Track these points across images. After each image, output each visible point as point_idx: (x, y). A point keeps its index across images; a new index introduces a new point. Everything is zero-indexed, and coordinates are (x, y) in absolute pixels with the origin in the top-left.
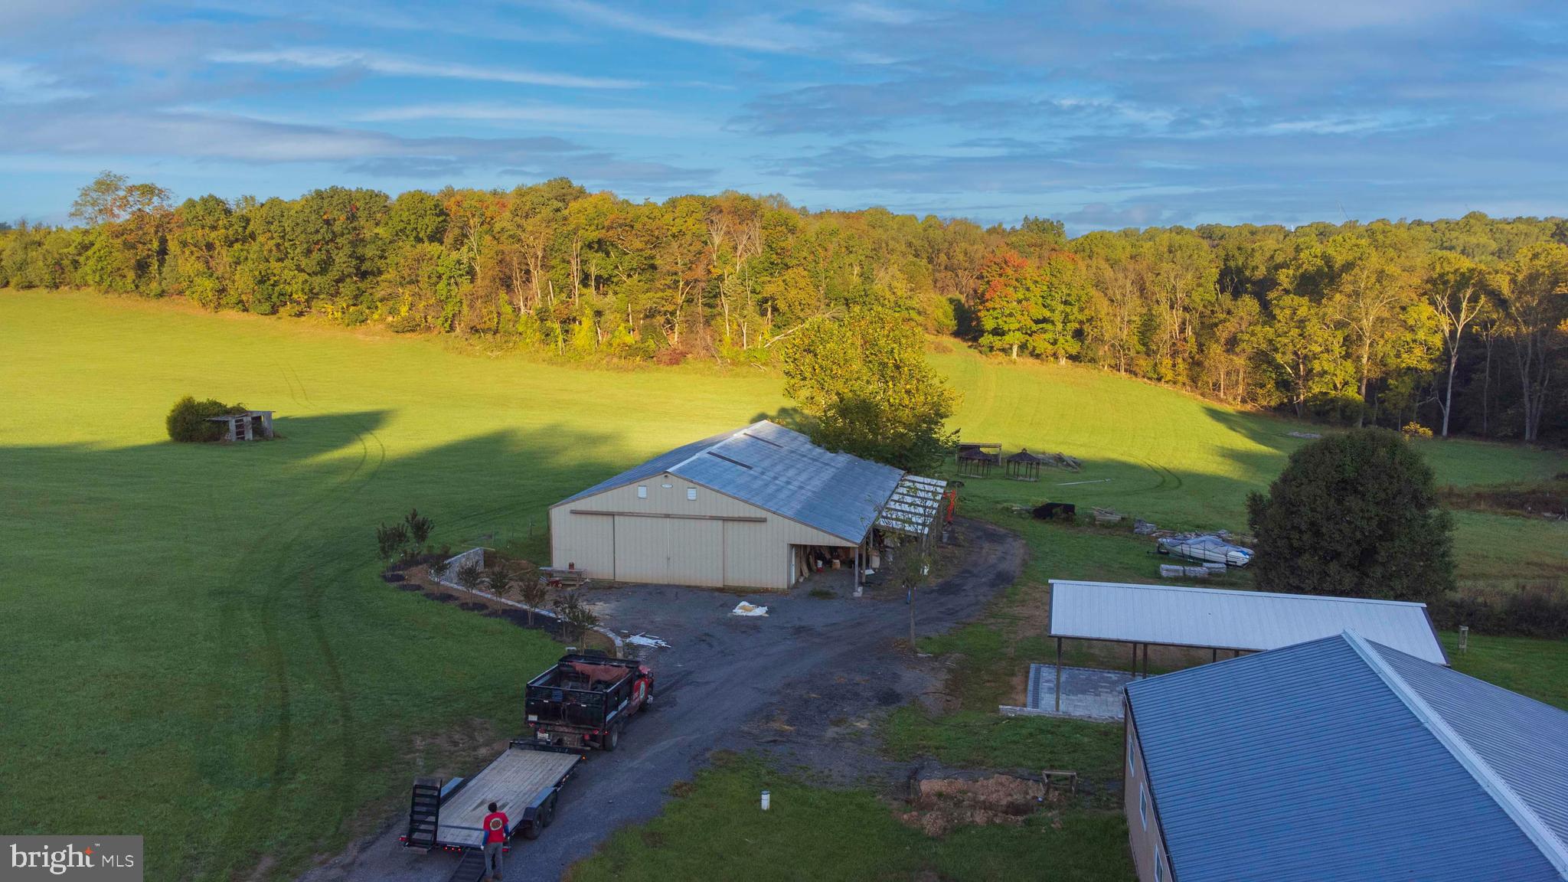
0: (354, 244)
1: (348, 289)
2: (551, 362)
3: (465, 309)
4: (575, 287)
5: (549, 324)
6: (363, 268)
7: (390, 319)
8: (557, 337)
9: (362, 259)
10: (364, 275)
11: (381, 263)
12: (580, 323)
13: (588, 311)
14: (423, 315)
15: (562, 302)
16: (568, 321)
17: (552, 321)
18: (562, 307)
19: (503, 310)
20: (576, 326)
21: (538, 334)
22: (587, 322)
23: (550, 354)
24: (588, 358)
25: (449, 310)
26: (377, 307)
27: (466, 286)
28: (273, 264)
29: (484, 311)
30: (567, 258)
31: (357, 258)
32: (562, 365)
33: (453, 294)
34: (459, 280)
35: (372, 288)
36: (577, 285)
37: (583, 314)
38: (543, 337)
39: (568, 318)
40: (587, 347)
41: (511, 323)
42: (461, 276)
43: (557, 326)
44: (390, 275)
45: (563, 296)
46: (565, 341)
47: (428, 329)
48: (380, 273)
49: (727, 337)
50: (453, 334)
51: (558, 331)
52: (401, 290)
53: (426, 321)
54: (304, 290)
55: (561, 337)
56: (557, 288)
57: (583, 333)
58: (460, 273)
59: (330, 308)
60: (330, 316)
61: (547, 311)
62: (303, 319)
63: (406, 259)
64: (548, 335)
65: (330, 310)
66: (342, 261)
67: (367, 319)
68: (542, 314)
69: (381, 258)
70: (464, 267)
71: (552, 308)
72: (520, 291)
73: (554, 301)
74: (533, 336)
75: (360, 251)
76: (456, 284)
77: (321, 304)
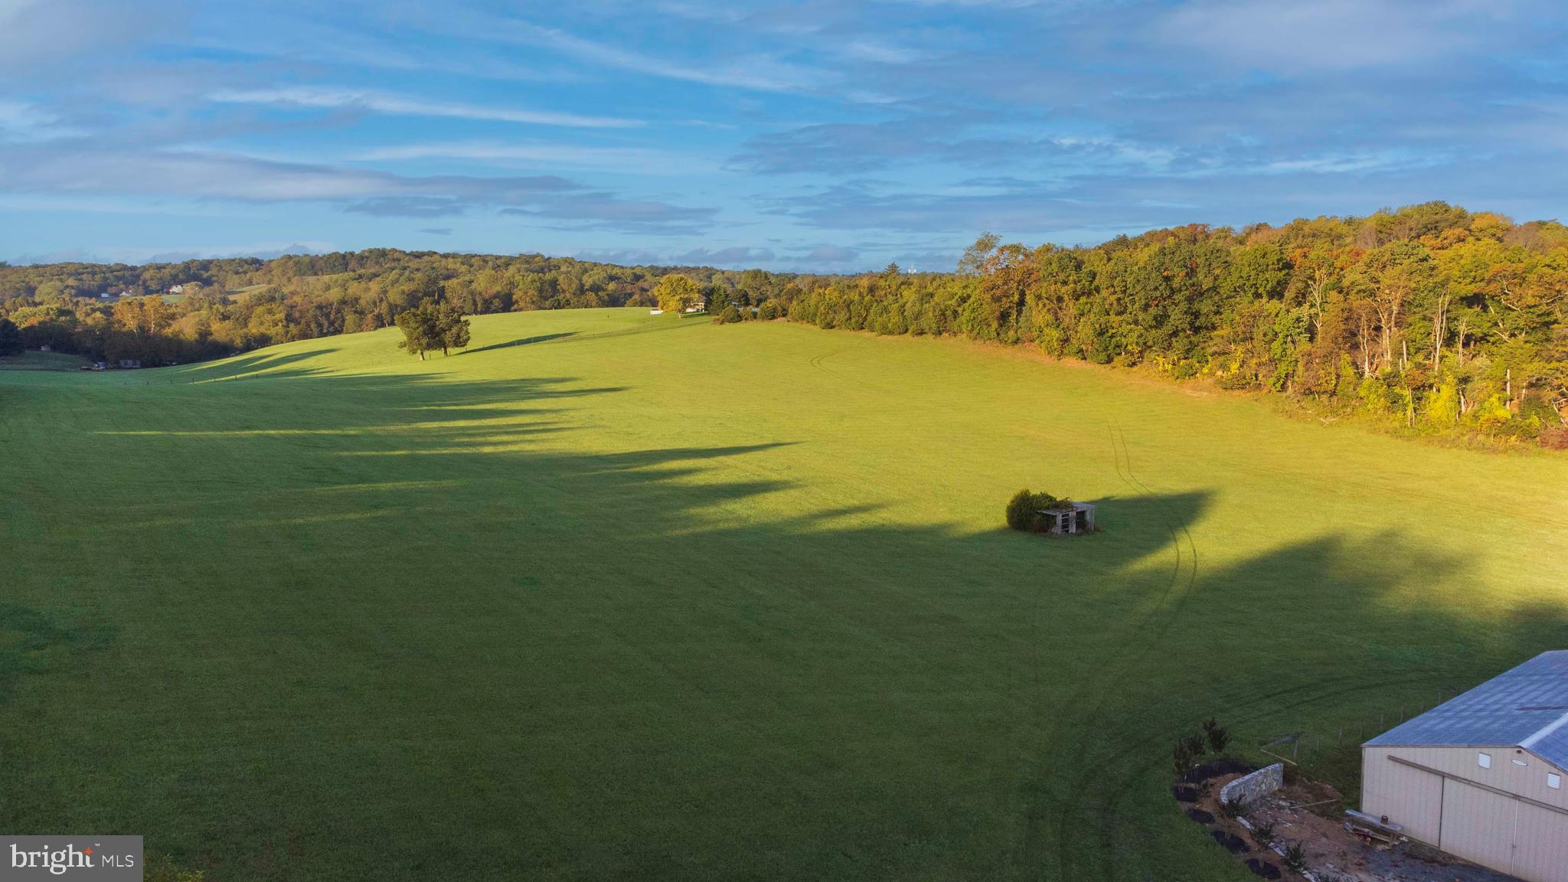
0: (1190, 300)
1: (1179, 344)
2: (1395, 434)
3: (1301, 368)
4: (1436, 348)
5: (1397, 390)
6: (1197, 324)
7: (1220, 373)
8: (1406, 405)
9: (1196, 315)
10: (1197, 330)
11: (1216, 319)
12: (1438, 391)
13: (1450, 379)
14: (1254, 372)
15: (1418, 366)
16: (1421, 390)
17: (1402, 388)
18: (1417, 373)
19: (1343, 372)
20: (1432, 394)
21: (1382, 399)
22: (1447, 391)
23: (1396, 424)
24: (1444, 432)
25: (1282, 369)
26: (1207, 361)
27: (1304, 345)
28: (1113, 318)
29: (1322, 373)
30: (1428, 313)
31: (1192, 314)
32: (1409, 439)
33: (1289, 353)
34: (1297, 338)
35: (1205, 342)
36: (1438, 347)
37: (1443, 381)
38: (1389, 404)
39: (1423, 386)
40: (1444, 419)
41: (1352, 387)
42: (1300, 334)
43: (1407, 394)
44: (1224, 331)
45: (1420, 358)
46: (1415, 410)
47: (1259, 386)
48: (1214, 328)
50: (1284, 395)
51: (1409, 398)
52: (1233, 347)
53: (1257, 380)
54: (1137, 343)
55: (1411, 405)
56: (1412, 350)
57: (1440, 403)
58: (1298, 330)
59: (1161, 360)
60: (1161, 368)
61: (1396, 375)
62: (1135, 369)
63: (1242, 316)
64: (1395, 401)
65: (1161, 362)
66: (1177, 317)
67: (1196, 373)
68: (1391, 380)
69: (1217, 313)
70: (1304, 324)
71: (1403, 373)
72: (1366, 350)
73: (1406, 365)
74: (1376, 402)
75: (1196, 306)
76: (1293, 342)
77: (1153, 355)
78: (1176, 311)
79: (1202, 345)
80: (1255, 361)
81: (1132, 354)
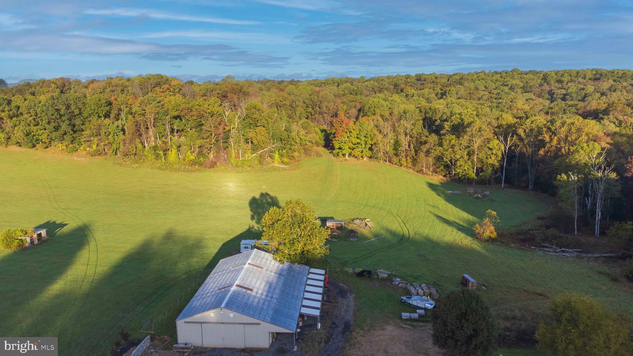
0: (70, 119)
1: (68, 138)
2: (160, 168)
3: (122, 146)
4: (168, 136)
5: (158, 152)
6: (75, 129)
7: (88, 149)
8: (162, 157)
9: (74, 126)
10: (75, 132)
11: (83, 127)
12: (171, 151)
13: (174, 147)
14: (103, 148)
15: (163, 142)
16: (166, 151)
18: (163, 145)
19: (138, 146)
20: (169, 152)
21: (153, 155)
22: (174, 151)
23: (159, 165)
24: (175, 166)
26: (82, 144)
27: (122, 137)
28: (33, 127)
29: (130, 147)
30: (164, 123)
31: (72, 125)
32: (165, 170)
33: (116, 140)
34: (118, 134)
35: (79, 136)
37: (172, 148)
38: (156, 157)
39: (166, 150)
40: (175, 161)
41: (142, 151)
43: (161, 153)
44: (87, 133)
45: (163, 139)
46: (165, 159)
47: (106, 154)
48: (83, 130)
49: (233, 155)
50: (116, 156)
51: (162, 155)
52: (92, 138)
53: (105, 151)
54: (47, 139)
55: (163, 157)
56: (160, 136)
57: (173, 155)
58: (118, 131)
59: (60, 145)
60: (61, 149)
61: (156, 146)
62: (48, 149)
63: (94, 125)
64: (157, 156)
65: (61, 146)
66: (64, 127)
67: (78, 150)
68: (155, 148)
69: (83, 124)
70: (120, 128)
71: (159, 145)
72: (144, 136)
73: (159, 142)
74: (151, 157)
75: (73, 122)
76: (117, 135)
77: (56, 143)
78: (64, 124)
79: (79, 138)
80: (103, 143)
81: (45, 143)
